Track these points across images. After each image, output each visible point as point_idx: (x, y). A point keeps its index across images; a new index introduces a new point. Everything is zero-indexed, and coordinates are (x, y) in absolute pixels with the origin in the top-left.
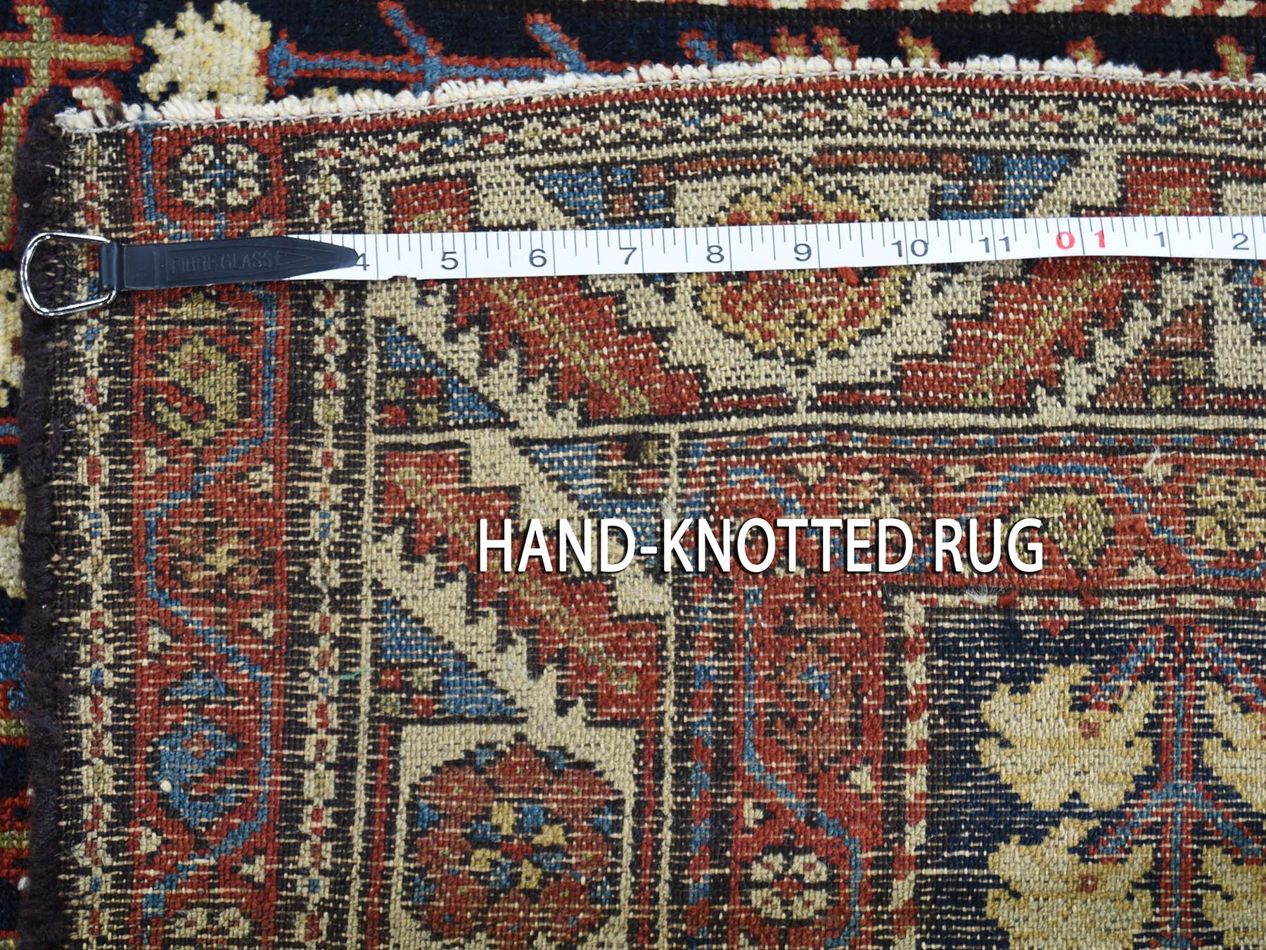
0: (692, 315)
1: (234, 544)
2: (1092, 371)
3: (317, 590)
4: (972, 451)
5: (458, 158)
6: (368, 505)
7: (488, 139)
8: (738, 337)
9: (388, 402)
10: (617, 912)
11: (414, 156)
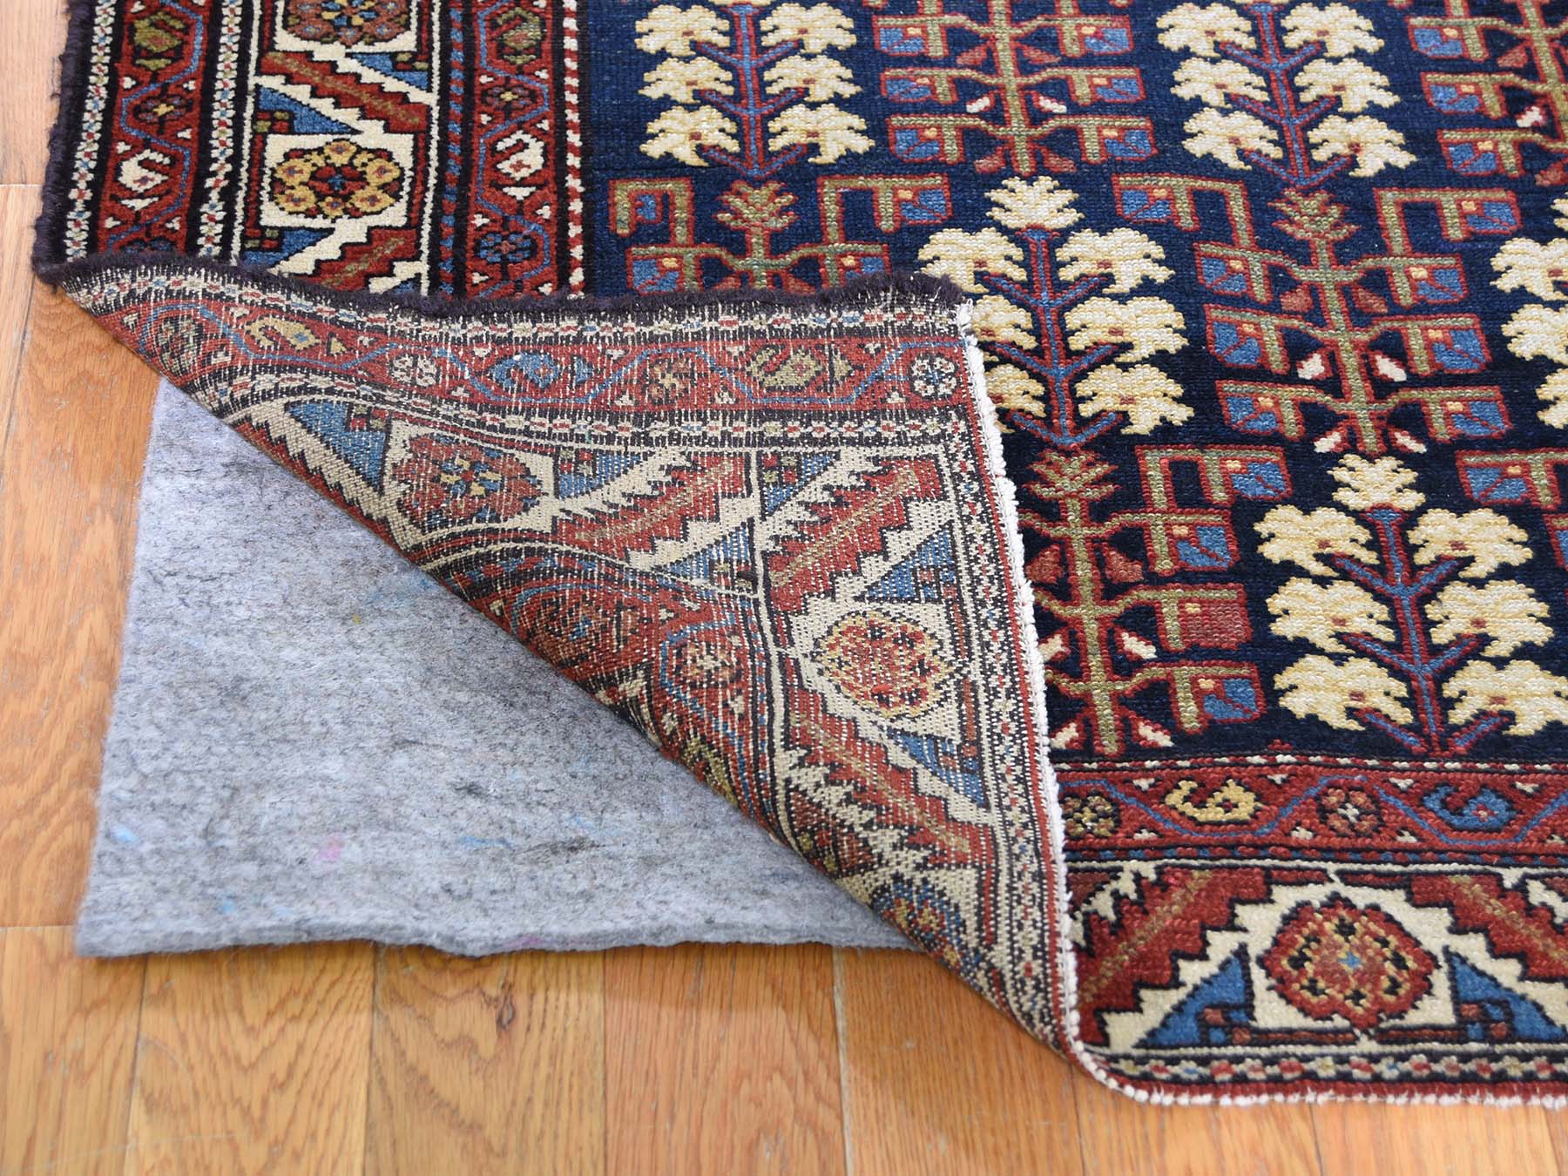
0: (844, 611)
1: (679, 386)
2: (818, 785)
3: (648, 425)
4: (755, 713)
5: (957, 491)
6: (707, 449)
7: (972, 506)
8: (830, 633)
9: (779, 458)
10: (423, 533)
11: (957, 470)
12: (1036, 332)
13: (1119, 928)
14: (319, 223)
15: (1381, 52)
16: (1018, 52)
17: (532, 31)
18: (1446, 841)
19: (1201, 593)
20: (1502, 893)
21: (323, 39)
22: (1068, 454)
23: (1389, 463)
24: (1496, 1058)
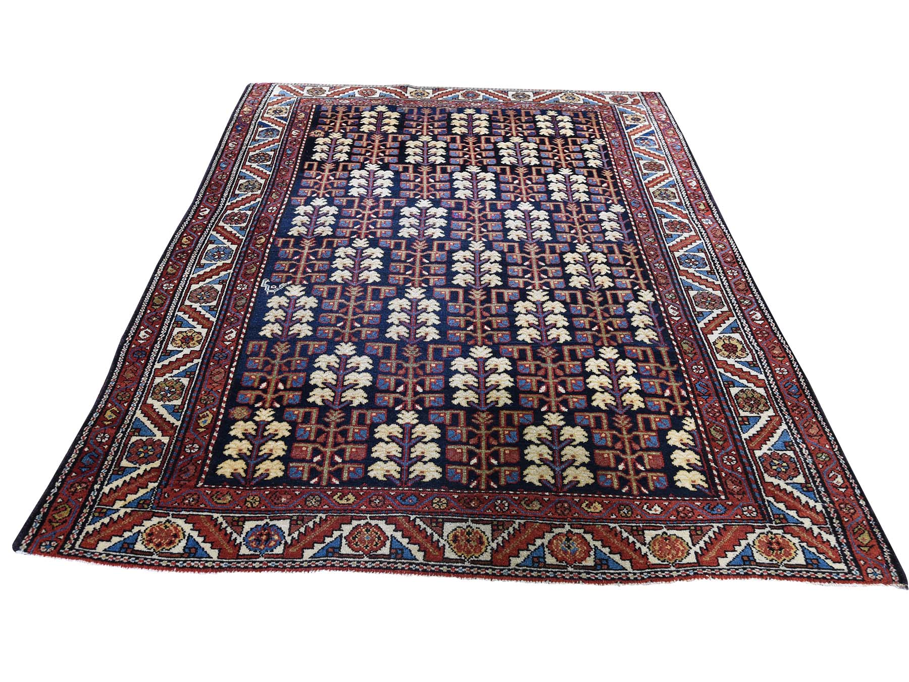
12: (337, 380)
13: (313, 530)
14: (180, 349)
15: (440, 311)
16: (354, 309)
17: (244, 301)
18: (399, 508)
19: (357, 446)
20: (409, 521)
21: (195, 302)
22: (335, 411)
23: (413, 412)
24: (397, 563)
